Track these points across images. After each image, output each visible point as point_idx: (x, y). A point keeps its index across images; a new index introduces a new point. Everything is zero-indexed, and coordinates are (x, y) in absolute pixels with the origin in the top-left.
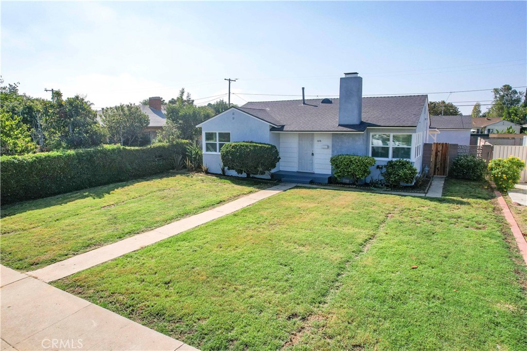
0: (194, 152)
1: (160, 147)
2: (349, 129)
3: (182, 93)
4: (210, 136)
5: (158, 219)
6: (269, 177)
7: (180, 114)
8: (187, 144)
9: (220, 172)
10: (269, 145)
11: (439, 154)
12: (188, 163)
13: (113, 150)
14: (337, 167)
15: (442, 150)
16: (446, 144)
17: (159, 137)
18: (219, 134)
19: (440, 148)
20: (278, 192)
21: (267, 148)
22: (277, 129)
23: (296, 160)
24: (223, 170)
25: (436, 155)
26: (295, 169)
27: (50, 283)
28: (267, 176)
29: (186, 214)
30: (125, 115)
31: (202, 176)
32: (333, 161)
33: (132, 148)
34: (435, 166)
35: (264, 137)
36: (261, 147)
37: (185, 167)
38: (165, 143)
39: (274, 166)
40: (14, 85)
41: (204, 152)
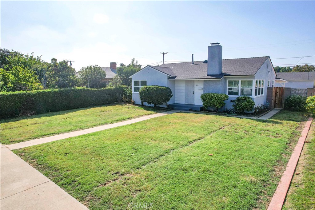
0: (128, 92)
1: (109, 89)
2: (212, 77)
3: (133, 60)
4: (136, 83)
6: (166, 107)
7: (124, 71)
8: (125, 88)
10: (165, 87)
11: (278, 94)
12: (124, 98)
13: (81, 90)
14: (204, 100)
15: (280, 92)
16: (282, 88)
17: (110, 84)
18: (141, 81)
19: (278, 90)
20: (167, 114)
21: (164, 89)
22: (172, 78)
23: (184, 97)
24: (142, 103)
25: (276, 95)
26: (184, 103)
27: (12, 150)
28: (164, 106)
29: (106, 123)
30: (92, 71)
32: (203, 97)
33: (93, 89)
34: (275, 101)
35: (165, 83)
36: (161, 88)
38: (113, 87)
39: (169, 100)
41: (133, 92)
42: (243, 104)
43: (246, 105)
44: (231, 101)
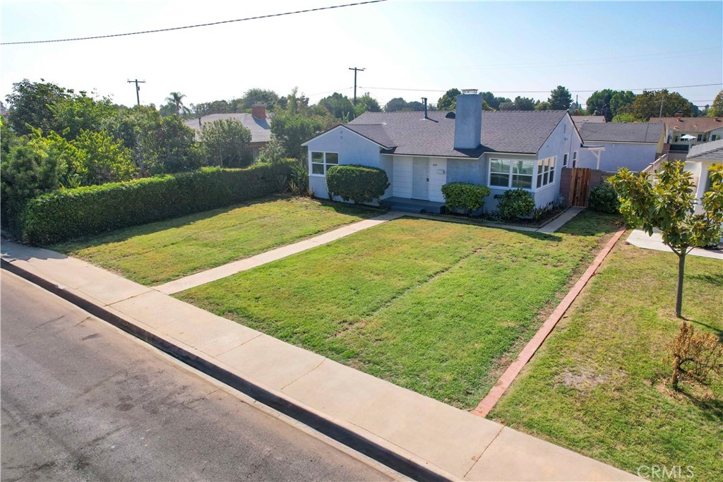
0: (299, 173)
1: (262, 168)
2: (464, 155)
3: (294, 92)
4: (317, 156)
5: (255, 248)
6: (378, 205)
7: (286, 127)
8: (292, 163)
9: (327, 197)
10: (376, 169)
11: (580, 181)
12: (293, 186)
13: (213, 173)
14: (448, 196)
15: (583, 177)
16: (588, 169)
17: (262, 156)
18: (327, 154)
19: (580, 175)
20: (382, 222)
21: (375, 173)
22: (389, 151)
23: (410, 185)
24: (330, 196)
25: (576, 183)
26: (409, 196)
28: (375, 203)
29: (283, 243)
30: (224, 131)
31: (306, 201)
32: (445, 190)
33: (233, 170)
34: (575, 194)
35: (376, 160)
36: (368, 172)
37: (290, 190)
38: (268, 164)
39: (383, 193)
40: (108, 97)
41: (310, 174)
42: (515, 205)
43: (519, 206)
44: (496, 197)
